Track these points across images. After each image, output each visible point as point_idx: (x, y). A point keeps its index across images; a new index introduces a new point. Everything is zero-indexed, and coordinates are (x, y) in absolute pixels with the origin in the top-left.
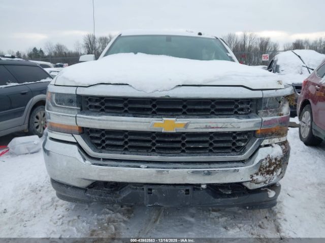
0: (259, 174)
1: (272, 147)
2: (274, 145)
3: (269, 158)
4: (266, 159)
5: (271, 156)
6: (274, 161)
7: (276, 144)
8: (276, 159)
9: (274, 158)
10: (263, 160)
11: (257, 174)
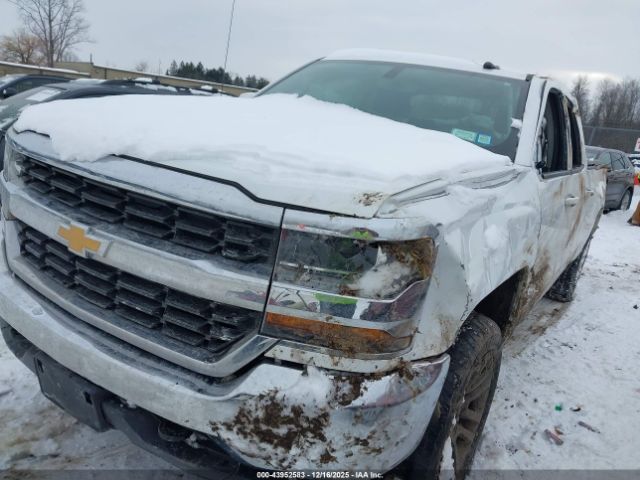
0: (235, 429)
1: (305, 373)
2: (310, 369)
3: (273, 398)
4: (261, 397)
5: (279, 396)
6: (287, 412)
7: (320, 368)
8: (297, 411)
9: (291, 403)
10: (251, 397)
11: (229, 428)
